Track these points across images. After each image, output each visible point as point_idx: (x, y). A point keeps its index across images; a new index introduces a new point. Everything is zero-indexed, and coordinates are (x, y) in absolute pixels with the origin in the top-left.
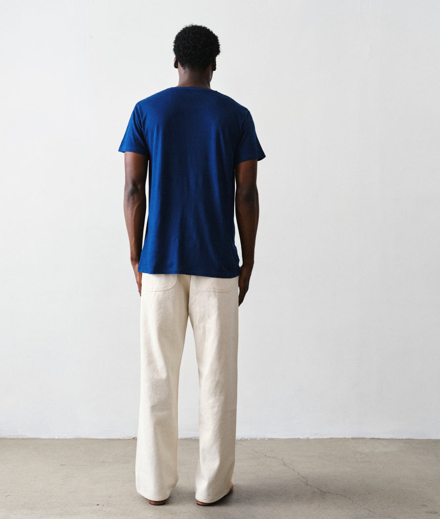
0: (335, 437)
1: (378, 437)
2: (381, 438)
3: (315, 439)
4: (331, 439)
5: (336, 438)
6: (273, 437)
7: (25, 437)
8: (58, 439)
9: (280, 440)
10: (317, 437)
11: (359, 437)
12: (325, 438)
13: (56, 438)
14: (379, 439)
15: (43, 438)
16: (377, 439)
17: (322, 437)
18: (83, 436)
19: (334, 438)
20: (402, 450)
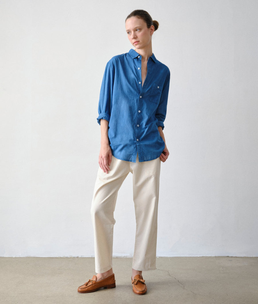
2: (237, 256)
4: (203, 257)
5: (206, 257)
6: (162, 256)
9: (167, 258)
10: (190, 256)
12: (198, 256)
14: (236, 257)
16: (235, 257)
19: (204, 257)
20: (252, 265)
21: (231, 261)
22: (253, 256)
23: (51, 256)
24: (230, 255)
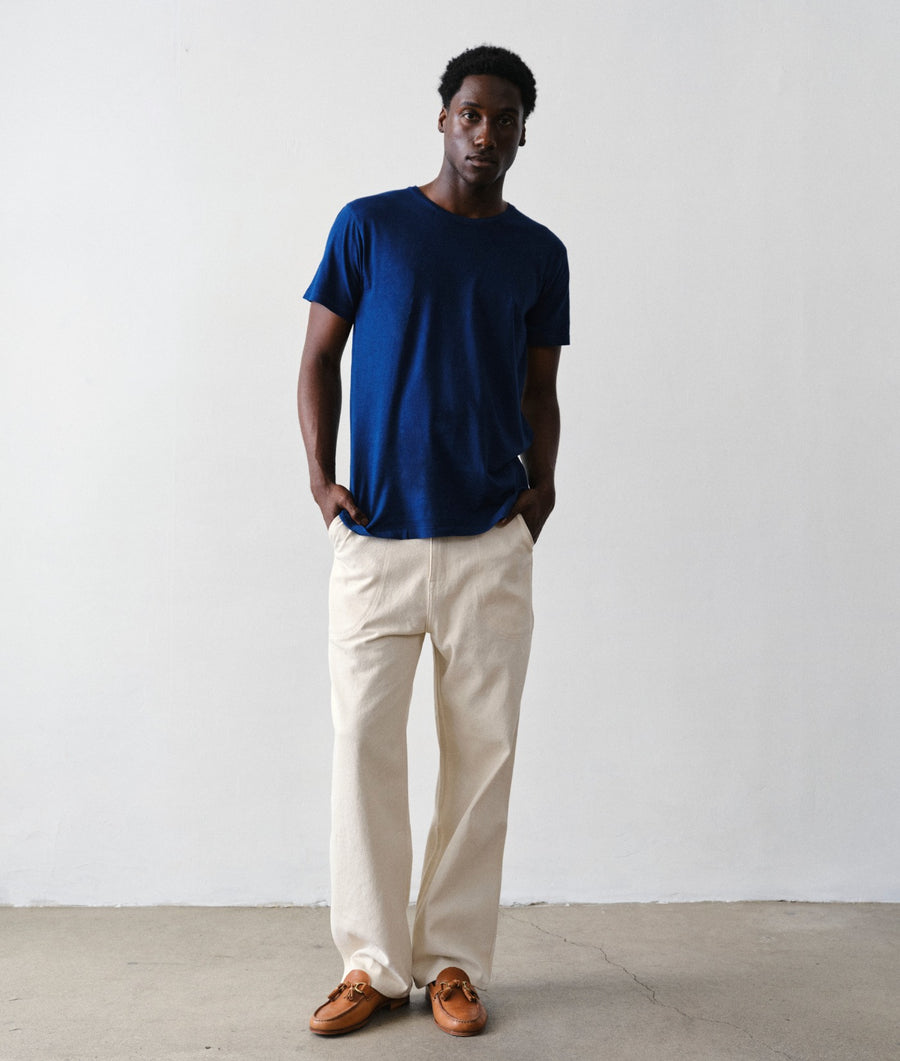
0: (712, 900)
1: (806, 899)
2: (812, 900)
3: (670, 904)
4: (706, 903)
5: (716, 903)
6: (581, 900)
7: (51, 905)
8: (122, 908)
9: (596, 907)
10: (675, 900)
11: (764, 899)
12: (692, 901)
13: (119, 906)
15: (90, 905)
17: (685, 901)
18: (175, 901)
20: (856, 928)
21: (793, 914)
22: (860, 901)
23: (236, 904)
24: (790, 898)
